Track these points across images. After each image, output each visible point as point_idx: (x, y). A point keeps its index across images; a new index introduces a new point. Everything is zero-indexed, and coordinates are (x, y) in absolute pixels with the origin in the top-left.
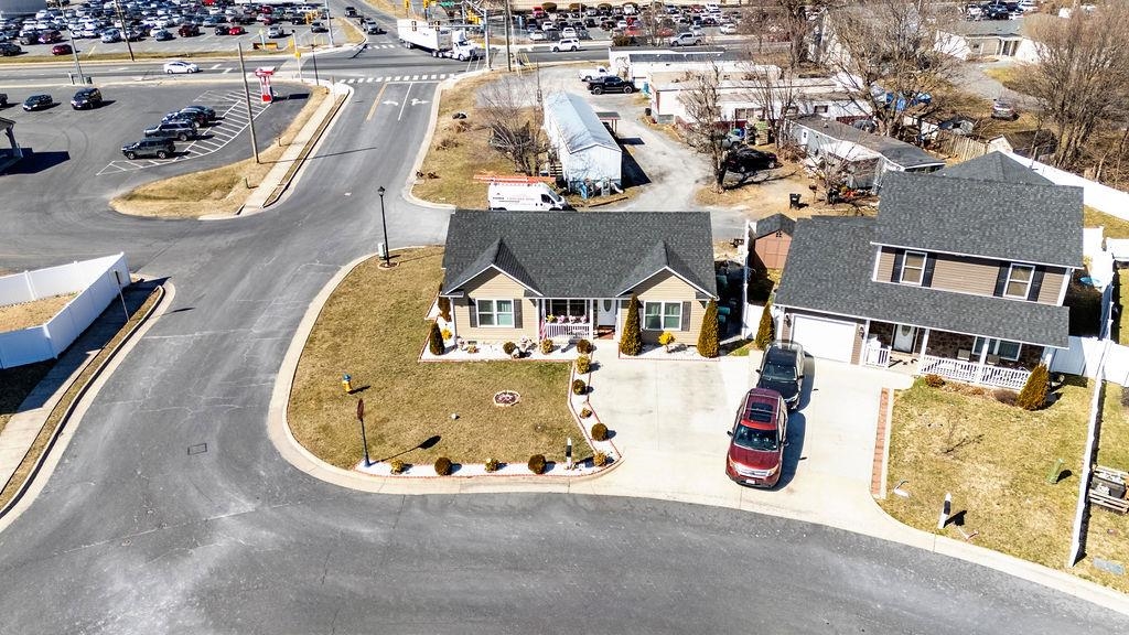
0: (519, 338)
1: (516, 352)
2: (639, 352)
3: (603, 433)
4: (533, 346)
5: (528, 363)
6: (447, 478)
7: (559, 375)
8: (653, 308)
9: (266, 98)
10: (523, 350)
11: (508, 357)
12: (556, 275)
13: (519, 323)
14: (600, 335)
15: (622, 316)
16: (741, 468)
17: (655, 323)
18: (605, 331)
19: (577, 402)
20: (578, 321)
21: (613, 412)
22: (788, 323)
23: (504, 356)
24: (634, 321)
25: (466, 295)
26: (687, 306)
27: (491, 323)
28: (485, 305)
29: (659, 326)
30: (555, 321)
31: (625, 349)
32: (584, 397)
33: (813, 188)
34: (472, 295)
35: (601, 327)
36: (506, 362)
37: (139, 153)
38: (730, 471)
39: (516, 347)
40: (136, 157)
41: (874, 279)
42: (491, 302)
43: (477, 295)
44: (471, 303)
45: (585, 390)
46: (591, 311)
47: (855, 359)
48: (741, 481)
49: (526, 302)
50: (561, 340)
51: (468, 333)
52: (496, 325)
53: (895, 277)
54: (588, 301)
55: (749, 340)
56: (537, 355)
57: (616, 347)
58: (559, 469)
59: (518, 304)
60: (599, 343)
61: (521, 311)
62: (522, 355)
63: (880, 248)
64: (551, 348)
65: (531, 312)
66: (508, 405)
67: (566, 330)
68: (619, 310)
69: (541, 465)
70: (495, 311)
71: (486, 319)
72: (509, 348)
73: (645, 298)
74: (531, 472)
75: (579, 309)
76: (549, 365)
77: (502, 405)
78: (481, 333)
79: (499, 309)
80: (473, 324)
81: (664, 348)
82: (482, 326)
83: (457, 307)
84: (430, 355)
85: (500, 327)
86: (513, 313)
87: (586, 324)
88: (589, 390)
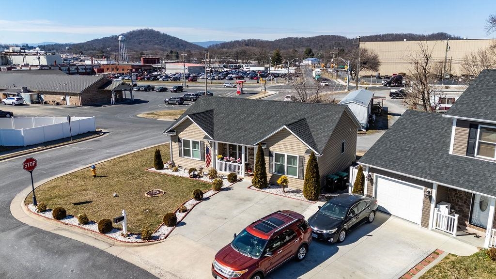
2: (265, 188)
9: (238, 92)
11: (188, 176)
13: (203, 158)
14: (251, 175)
16: (221, 265)
17: (281, 170)
22: (371, 180)
25: (177, 134)
26: (302, 159)
27: (189, 156)
28: (186, 143)
29: (284, 173)
30: (222, 159)
31: (255, 184)
32: (197, 202)
34: (180, 135)
36: (185, 177)
40: (169, 104)
41: (451, 152)
42: (189, 141)
43: (183, 136)
44: (179, 141)
46: (243, 155)
47: (425, 223)
48: (215, 276)
51: (178, 160)
52: (191, 157)
53: (470, 150)
54: (240, 147)
56: (205, 179)
59: (202, 144)
61: (204, 150)
62: (195, 176)
63: (455, 122)
66: (149, 196)
67: (229, 166)
69: (107, 227)
70: (191, 149)
71: (187, 153)
72: (191, 170)
73: (275, 149)
78: (184, 161)
79: (194, 147)
80: (180, 155)
82: (185, 157)
83: (173, 143)
84: (154, 169)
85: (194, 158)
86: (200, 150)
87: (240, 165)
88: (205, 199)
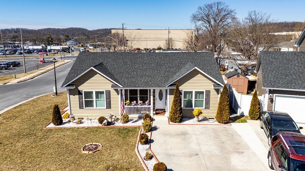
0: (106, 114)
1: (105, 121)
2: (181, 121)
3: (163, 170)
4: (117, 120)
7: (131, 134)
8: (188, 95)
9: (41, 61)
10: (110, 120)
11: (100, 125)
12: (131, 77)
13: (109, 106)
14: (157, 114)
15: (170, 99)
17: (189, 104)
19: (143, 149)
20: (144, 103)
21: (169, 155)
22: (272, 100)
23: (96, 124)
24: (177, 102)
25: (77, 87)
26: (208, 92)
27: (92, 106)
28: (88, 94)
29: (192, 106)
30: (130, 104)
31: (173, 120)
32: (147, 146)
34: (80, 88)
35: (157, 110)
36: (98, 127)
39: (106, 119)
42: (92, 92)
43: (83, 88)
44: (80, 93)
45: (148, 141)
46: (152, 97)
49: (113, 93)
50: (135, 116)
51: (78, 113)
52: (95, 107)
54: (150, 90)
56: (119, 124)
57: (167, 119)
59: (108, 93)
60: (157, 118)
61: (110, 98)
62: (109, 124)
64: (127, 120)
65: (117, 99)
66: (91, 152)
67: (137, 111)
68: (168, 96)
70: (94, 99)
71: (89, 104)
72: (101, 120)
73: (184, 88)
75: (144, 95)
76: (125, 129)
77: (86, 152)
78: (86, 112)
79: (97, 97)
80: (81, 107)
81: (196, 119)
82: (87, 108)
83: (72, 96)
84: (52, 125)
85: (97, 108)
86: (105, 99)
87: (149, 106)
88: (151, 141)
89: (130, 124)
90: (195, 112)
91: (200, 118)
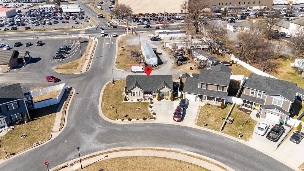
0: (140, 98)
1: (139, 100)
2: (160, 100)
3: (154, 114)
4: (142, 99)
5: (141, 102)
6: (130, 121)
8: (163, 93)
11: (138, 101)
12: (146, 87)
13: (140, 95)
14: (154, 97)
15: (157, 94)
16: (175, 119)
17: (163, 95)
18: (154, 96)
19: (150, 109)
20: (150, 95)
21: (156, 110)
22: (185, 95)
23: (137, 101)
24: (159, 95)
26: (168, 92)
27: (135, 95)
30: (146, 95)
31: (158, 100)
33: (195, 66)
37: (56, 58)
38: (174, 119)
40: (56, 59)
41: (199, 88)
42: (135, 92)
43: (132, 91)
44: (131, 92)
45: (151, 107)
46: (152, 93)
47: (196, 101)
48: (175, 120)
49: (141, 92)
50: (147, 98)
52: (136, 96)
53: (202, 87)
55: (179, 97)
56: (143, 101)
57: (156, 99)
58: (147, 120)
59: (139, 92)
60: (154, 99)
62: (140, 101)
63: (199, 83)
64: (145, 100)
65: (142, 94)
67: (148, 97)
69: (145, 119)
70: (136, 94)
72: (138, 100)
73: (161, 91)
74: (143, 120)
75: (150, 93)
76: (145, 103)
80: (132, 96)
84: (124, 101)
88: (152, 107)
89: (146, 101)
90: (164, 98)
91: (166, 99)
